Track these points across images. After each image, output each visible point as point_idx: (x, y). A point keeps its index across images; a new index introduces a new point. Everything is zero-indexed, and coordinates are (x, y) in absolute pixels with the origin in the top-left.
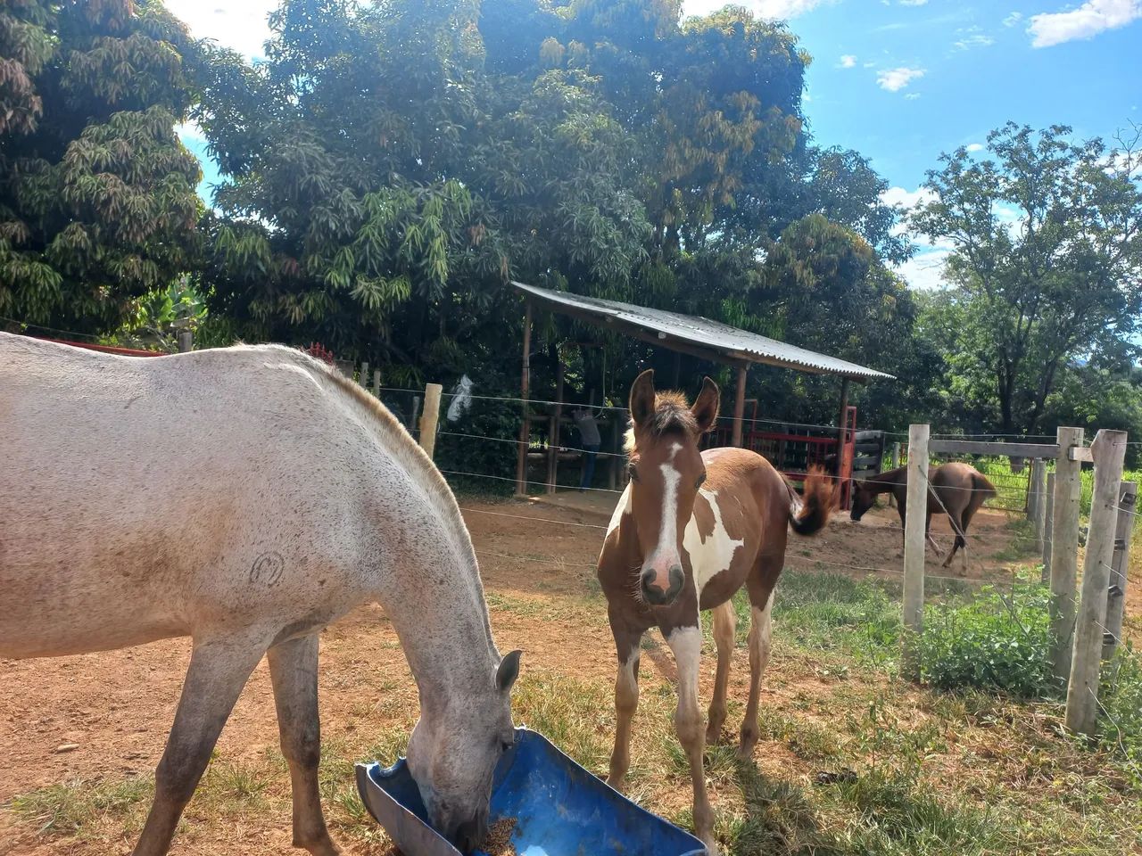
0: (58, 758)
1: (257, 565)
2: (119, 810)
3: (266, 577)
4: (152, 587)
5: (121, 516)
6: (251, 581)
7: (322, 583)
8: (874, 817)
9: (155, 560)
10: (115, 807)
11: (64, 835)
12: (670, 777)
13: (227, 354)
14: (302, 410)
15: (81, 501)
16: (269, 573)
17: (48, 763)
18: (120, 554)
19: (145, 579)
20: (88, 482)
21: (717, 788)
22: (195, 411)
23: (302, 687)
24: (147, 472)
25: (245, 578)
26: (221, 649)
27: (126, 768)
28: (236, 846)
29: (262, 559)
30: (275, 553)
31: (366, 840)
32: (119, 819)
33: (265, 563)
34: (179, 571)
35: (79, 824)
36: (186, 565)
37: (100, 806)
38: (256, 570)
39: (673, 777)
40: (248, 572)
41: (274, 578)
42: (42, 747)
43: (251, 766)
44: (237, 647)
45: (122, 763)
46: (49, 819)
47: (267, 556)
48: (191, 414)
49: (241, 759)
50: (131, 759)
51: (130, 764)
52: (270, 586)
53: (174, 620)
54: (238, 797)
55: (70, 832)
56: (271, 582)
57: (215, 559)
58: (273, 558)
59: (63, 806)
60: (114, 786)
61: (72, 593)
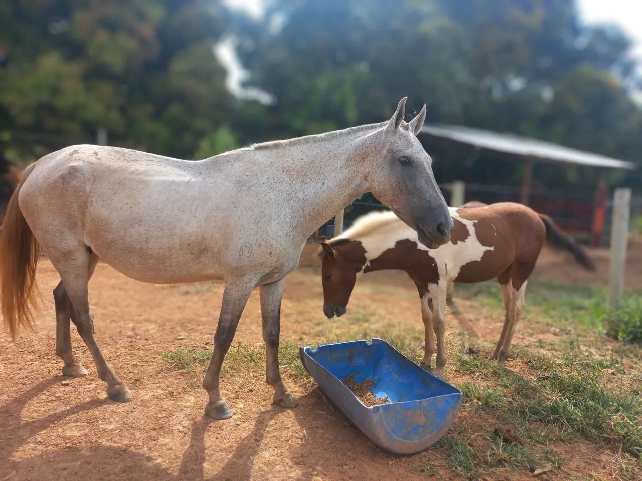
0: (178, 341)
1: (242, 248)
2: (202, 362)
3: (246, 253)
4: (203, 259)
5: (188, 229)
6: (240, 255)
7: (270, 254)
8: (567, 396)
9: (202, 248)
10: (200, 360)
11: (181, 369)
17: (174, 343)
18: (189, 245)
19: (199, 256)
20: (176, 215)
21: (482, 378)
24: (196, 210)
25: (238, 254)
26: (234, 286)
27: (204, 348)
28: (249, 380)
29: (243, 245)
30: (248, 243)
31: (305, 382)
32: (202, 365)
33: (245, 247)
34: (213, 253)
35: (187, 365)
36: (216, 250)
37: (195, 359)
38: (241, 250)
39: (458, 371)
40: (238, 251)
41: (249, 253)
42: (171, 338)
43: (255, 351)
44: (241, 285)
45: (203, 345)
46: (175, 362)
47: (245, 244)
49: (252, 348)
50: (206, 344)
51: (206, 346)
52: (248, 257)
54: (251, 361)
55: (184, 368)
56: (248, 256)
57: (226, 247)
58: (248, 245)
59: (181, 357)
60: (199, 354)
61: (173, 261)
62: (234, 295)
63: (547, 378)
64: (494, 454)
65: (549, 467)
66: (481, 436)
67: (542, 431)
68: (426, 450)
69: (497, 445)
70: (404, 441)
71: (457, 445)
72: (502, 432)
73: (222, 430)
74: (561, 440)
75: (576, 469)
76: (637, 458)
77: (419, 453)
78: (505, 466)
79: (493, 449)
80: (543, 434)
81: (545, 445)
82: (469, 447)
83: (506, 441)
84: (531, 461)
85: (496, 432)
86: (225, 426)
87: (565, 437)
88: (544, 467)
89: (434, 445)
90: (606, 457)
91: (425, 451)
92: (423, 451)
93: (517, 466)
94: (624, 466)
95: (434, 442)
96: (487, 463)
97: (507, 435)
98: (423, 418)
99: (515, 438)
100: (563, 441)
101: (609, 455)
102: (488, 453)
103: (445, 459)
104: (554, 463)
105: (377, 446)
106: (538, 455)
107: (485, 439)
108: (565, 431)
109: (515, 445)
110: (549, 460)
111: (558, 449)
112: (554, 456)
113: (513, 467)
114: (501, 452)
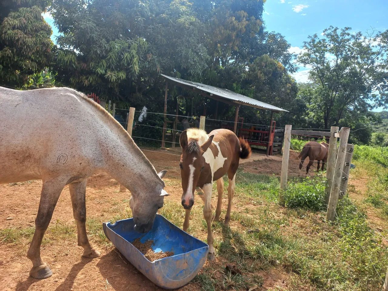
0: (7, 221)
1: (59, 158)
2: (27, 236)
3: (62, 161)
4: (26, 163)
5: (14, 141)
6: (57, 162)
7: (81, 164)
8: (263, 242)
9: (26, 155)
10: (26, 235)
11: (10, 243)
12: (202, 230)
13: (49, 90)
14: (72, 109)
16: (63, 160)
17: (4, 223)
18: (15, 153)
19: (23, 161)
21: (217, 234)
22: (38, 109)
23: (80, 198)
24: (22, 127)
25: (56, 161)
26: (50, 183)
27: (30, 225)
28: (65, 246)
29: (60, 155)
30: (65, 154)
31: (106, 246)
32: (28, 239)
33: (62, 157)
34: (35, 159)
35: (15, 239)
36: (37, 157)
37: (21, 235)
38: (59, 159)
39: (203, 230)
40: (56, 159)
41: (65, 162)
42: (1, 218)
43: (70, 226)
44: (55, 183)
45: (28, 223)
46: (5, 238)
47: (62, 155)
48: (37, 109)
49: (67, 223)
50: (31, 222)
51: (31, 224)
52: (64, 164)
53: (35, 174)
54: (66, 233)
55: (12, 242)
56: (64, 163)
57: (46, 155)
58: (64, 155)
59: (9, 234)
60: (25, 230)
62: (51, 190)
63: (252, 231)
64: (227, 282)
65: (256, 286)
66: (219, 271)
67: (251, 264)
68: (187, 284)
69: (228, 276)
70: (174, 281)
71: (205, 279)
72: (231, 268)
73: (44, 287)
74: (261, 268)
75: (270, 285)
76: (299, 275)
77: (183, 287)
78: (233, 289)
79: (226, 279)
80: (252, 266)
81: (253, 273)
82: (212, 280)
83: (233, 273)
84: (246, 284)
85: (227, 268)
86: (46, 284)
87: (263, 266)
88: (254, 286)
89: (192, 281)
90: (284, 276)
91: (186, 285)
92: (185, 285)
93: (239, 288)
94: (293, 280)
95: (191, 279)
96: (223, 288)
97: (233, 270)
98: (186, 264)
99: (238, 271)
100: (262, 269)
101: (285, 275)
102: (224, 282)
103: (199, 289)
104: (258, 283)
105: (156, 286)
106: (250, 280)
107: (221, 273)
108: (263, 263)
109: (238, 275)
110: (256, 282)
111: (260, 274)
112: (258, 279)
113: (237, 289)
114: (230, 280)
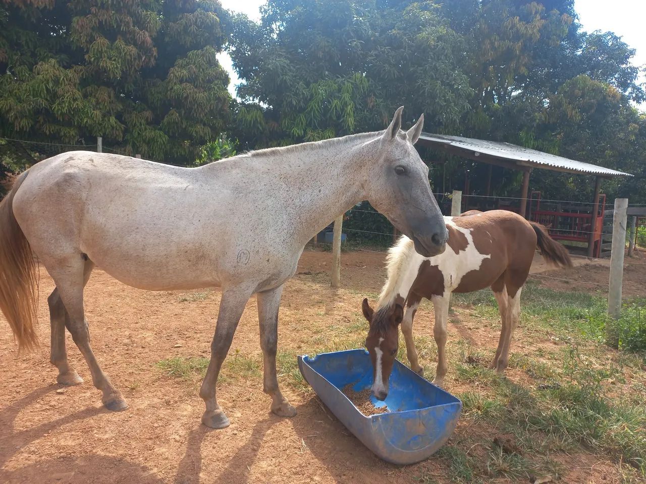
0: (175, 349)
1: (239, 255)
2: (198, 370)
3: (243, 260)
4: (200, 266)
5: (186, 236)
6: (238, 262)
7: (268, 261)
8: (567, 406)
9: (200, 255)
11: (178, 377)
12: (456, 380)
15: (171, 230)
16: (244, 259)
17: (171, 351)
18: (186, 252)
19: (197, 263)
20: (173, 222)
21: (481, 387)
25: (236, 261)
26: (231, 293)
27: (202, 356)
28: (247, 388)
29: (241, 252)
30: (246, 250)
31: (303, 391)
32: (199, 374)
33: (242, 254)
34: (210, 260)
35: (184, 373)
36: (213, 257)
37: (192, 368)
38: (239, 257)
39: (457, 380)
40: (236, 258)
41: (247, 260)
42: (167, 346)
43: (253, 359)
45: (200, 353)
46: (172, 370)
47: (243, 251)
49: (250, 356)
50: (204, 352)
51: (204, 354)
52: (245, 264)
54: (248, 370)
55: (180, 376)
56: (246, 262)
57: (224, 254)
58: (245, 252)
59: (177, 365)
60: (196, 362)
61: (170, 268)
62: (232, 302)
63: (547, 387)
64: (494, 464)
65: (549, 477)
66: (481, 446)
67: (542, 441)
68: (426, 460)
69: (496, 455)
70: (403, 451)
71: (457, 455)
72: (502, 442)
73: (219, 439)
74: (561, 450)
75: (577, 480)
76: (638, 468)
77: (418, 463)
78: (505, 476)
79: (492, 459)
80: (543, 444)
81: (546, 455)
82: (468, 457)
83: (506, 451)
84: (531, 472)
85: (496, 442)
86: (222, 436)
87: (565, 447)
88: (545, 477)
89: (433, 455)
90: (607, 467)
91: (424, 461)
92: (422, 461)
93: (517, 477)
94: (625, 477)
95: (433, 452)
96: (487, 473)
97: (506, 445)
98: (422, 427)
99: (515, 448)
100: (563, 451)
101: (610, 466)
102: (488, 464)
103: (445, 469)
104: (554, 473)
105: (376, 456)
106: (538, 466)
107: (485, 449)
108: (565, 441)
109: (515, 455)
110: (549, 471)
111: (560, 459)
112: (554, 467)
113: (513, 478)
114: (501, 462)
